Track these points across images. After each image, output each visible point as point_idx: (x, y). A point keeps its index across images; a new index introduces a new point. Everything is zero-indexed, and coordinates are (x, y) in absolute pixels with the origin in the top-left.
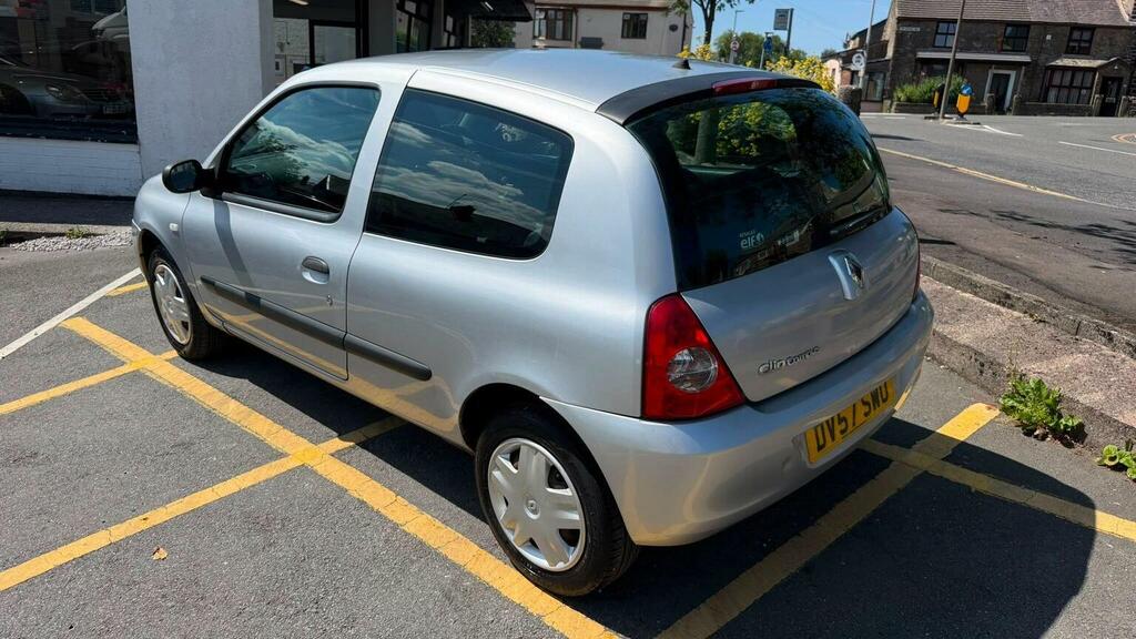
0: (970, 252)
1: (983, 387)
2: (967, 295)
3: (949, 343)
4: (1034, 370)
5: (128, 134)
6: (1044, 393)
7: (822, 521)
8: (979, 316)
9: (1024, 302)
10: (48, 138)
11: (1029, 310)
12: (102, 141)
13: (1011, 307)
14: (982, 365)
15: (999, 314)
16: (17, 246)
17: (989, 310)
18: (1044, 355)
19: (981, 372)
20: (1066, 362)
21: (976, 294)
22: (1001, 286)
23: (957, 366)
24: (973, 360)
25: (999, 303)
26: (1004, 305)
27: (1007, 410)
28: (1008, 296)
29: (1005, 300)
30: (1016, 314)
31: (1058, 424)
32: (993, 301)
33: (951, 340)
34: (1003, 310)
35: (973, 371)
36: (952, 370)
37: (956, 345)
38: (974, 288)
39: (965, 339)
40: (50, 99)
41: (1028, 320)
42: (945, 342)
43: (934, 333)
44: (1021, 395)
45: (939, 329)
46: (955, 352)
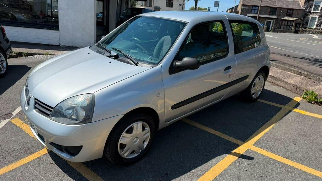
0: (285, 63)
1: (296, 93)
2: (290, 73)
3: (287, 83)
4: (311, 89)
5: (56, 28)
6: (313, 94)
7: (272, 119)
8: (294, 77)
9: (305, 74)
10: (34, 28)
11: (306, 76)
12: (49, 29)
13: (302, 75)
14: (297, 88)
15: (299, 77)
16: (31, 57)
17: (296, 76)
18: (312, 86)
19: (296, 90)
20: (318, 87)
21: (292, 72)
22: (298, 70)
23: (290, 89)
24: (294, 87)
25: (298, 74)
26: (299, 75)
27: (304, 98)
28: (301, 73)
29: (300, 74)
30: (303, 77)
31: (317, 101)
32: (297, 74)
34: (300, 76)
35: (294, 90)
36: (288, 90)
37: (289, 84)
38: (291, 71)
39: (292, 82)
40: (22, 18)
41: (306, 78)
42: (286, 83)
43: (283, 81)
44: (308, 94)
45: (285, 80)
46: (289, 85)
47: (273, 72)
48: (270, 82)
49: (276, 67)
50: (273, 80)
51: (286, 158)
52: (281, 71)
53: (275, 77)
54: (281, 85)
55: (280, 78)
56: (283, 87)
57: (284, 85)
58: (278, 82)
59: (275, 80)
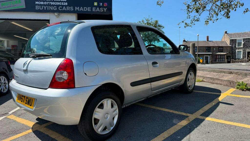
1: (231, 87)
2: (223, 74)
4: (241, 81)
6: (244, 84)
8: (227, 76)
9: (235, 72)
13: (232, 74)
14: (230, 83)
15: (230, 75)
18: (241, 79)
19: (230, 84)
20: (246, 79)
21: (225, 73)
23: (225, 84)
24: (228, 82)
25: (230, 74)
27: (237, 88)
28: (231, 72)
30: (234, 75)
31: (248, 88)
32: (229, 74)
33: (223, 80)
35: (229, 84)
38: (224, 72)
39: (226, 79)
41: (236, 75)
42: (222, 81)
43: (219, 79)
44: (240, 85)
45: (220, 79)
46: (225, 82)
47: (211, 75)
48: (210, 82)
49: (213, 72)
50: (212, 80)
51: (228, 121)
52: (217, 73)
53: (213, 78)
54: (218, 82)
55: (217, 78)
56: (220, 84)
57: (221, 83)
58: (216, 81)
59: (214, 80)
